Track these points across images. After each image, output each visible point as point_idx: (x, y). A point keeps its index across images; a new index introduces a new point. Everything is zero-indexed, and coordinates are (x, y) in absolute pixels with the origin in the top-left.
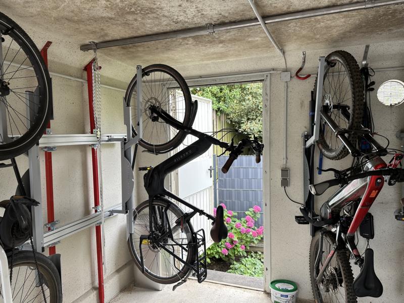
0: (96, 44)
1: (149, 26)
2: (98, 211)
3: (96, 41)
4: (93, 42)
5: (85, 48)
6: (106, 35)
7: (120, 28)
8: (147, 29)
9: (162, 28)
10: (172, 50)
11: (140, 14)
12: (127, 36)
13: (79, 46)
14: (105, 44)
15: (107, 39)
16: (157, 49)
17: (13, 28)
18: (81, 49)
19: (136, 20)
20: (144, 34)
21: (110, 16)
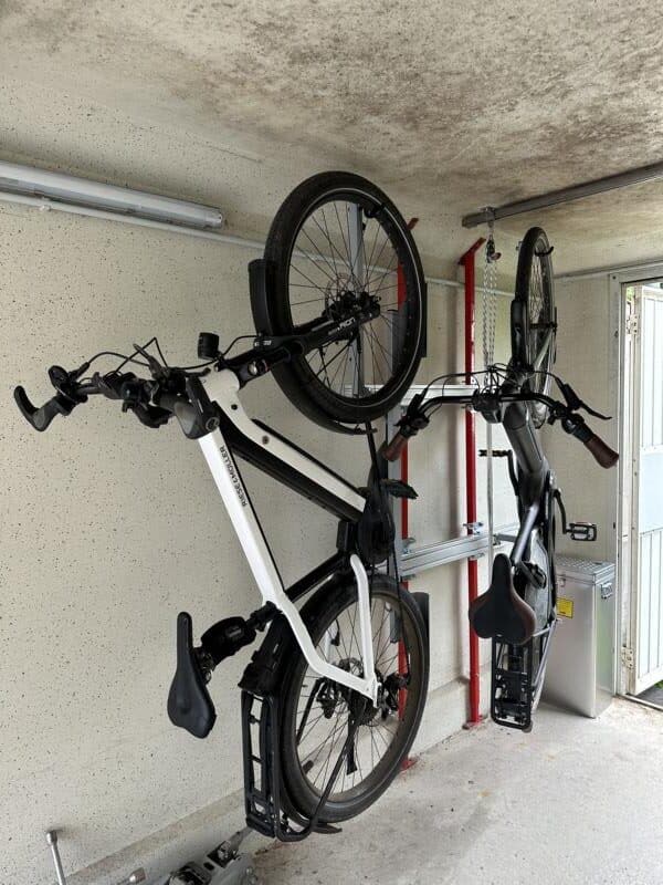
0: (494, 211)
1: (616, 159)
2: (474, 531)
3: (495, 206)
4: (490, 208)
5: (470, 221)
6: (520, 191)
7: (553, 172)
8: (611, 165)
9: (645, 159)
10: (652, 200)
11: (605, 141)
12: (562, 185)
13: (461, 220)
14: (511, 209)
15: (519, 197)
16: (618, 202)
17: (384, 205)
18: (464, 225)
19: (592, 153)
20: (600, 176)
21: (542, 153)
